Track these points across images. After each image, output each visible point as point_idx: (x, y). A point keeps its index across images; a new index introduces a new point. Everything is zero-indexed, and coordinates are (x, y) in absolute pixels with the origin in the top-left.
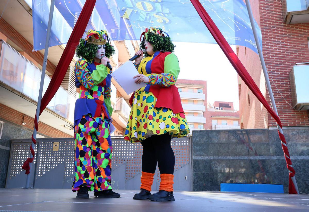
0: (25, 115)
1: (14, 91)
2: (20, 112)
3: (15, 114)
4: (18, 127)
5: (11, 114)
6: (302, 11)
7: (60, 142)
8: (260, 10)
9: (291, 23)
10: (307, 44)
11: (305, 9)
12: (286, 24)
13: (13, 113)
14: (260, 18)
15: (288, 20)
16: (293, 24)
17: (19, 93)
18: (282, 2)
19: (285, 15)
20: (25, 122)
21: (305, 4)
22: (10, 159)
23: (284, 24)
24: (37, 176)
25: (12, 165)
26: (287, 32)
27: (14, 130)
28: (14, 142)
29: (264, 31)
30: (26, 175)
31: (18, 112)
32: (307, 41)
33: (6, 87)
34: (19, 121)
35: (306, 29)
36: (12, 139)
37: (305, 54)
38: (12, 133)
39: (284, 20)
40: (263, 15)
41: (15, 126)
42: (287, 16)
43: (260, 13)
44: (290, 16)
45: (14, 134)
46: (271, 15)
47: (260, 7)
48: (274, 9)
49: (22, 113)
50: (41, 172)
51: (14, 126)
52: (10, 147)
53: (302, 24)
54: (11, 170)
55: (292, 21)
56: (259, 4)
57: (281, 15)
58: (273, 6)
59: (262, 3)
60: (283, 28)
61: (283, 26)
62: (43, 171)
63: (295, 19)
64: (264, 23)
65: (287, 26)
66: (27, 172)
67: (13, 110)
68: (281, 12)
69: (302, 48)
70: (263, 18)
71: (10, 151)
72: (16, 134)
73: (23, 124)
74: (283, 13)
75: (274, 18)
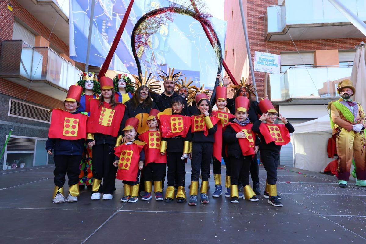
1: (60, 88)
6: (278, 32)
9: (270, 40)
11: (280, 31)
12: (266, 41)
15: (268, 38)
16: (271, 41)
18: (264, 23)
21: (281, 27)
23: (265, 40)
29: (251, 45)
33: (54, 86)
35: (280, 45)
39: (265, 38)
40: (250, 33)
42: (267, 35)
44: (269, 36)
46: (256, 33)
47: (248, 26)
48: (258, 29)
53: (277, 42)
56: (248, 24)
57: (263, 34)
58: (258, 26)
60: (264, 43)
63: (273, 38)
64: (250, 39)
65: (266, 42)
68: (263, 31)
74: (265, 32)
75: (258, 36)
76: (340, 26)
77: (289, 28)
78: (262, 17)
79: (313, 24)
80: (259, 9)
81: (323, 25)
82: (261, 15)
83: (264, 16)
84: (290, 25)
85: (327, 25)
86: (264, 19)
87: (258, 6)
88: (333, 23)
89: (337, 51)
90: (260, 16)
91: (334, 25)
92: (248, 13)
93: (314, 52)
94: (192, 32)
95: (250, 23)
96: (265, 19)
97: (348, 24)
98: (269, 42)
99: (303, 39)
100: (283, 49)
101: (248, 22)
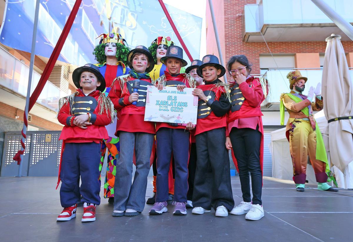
0: (18, 109)
1: (4, 88)
2: (13, 107)
3: (7, 108)
4: (11, 120)
5: (4, 108)
6: (257, 33)
7: (52, 135)
8: (225, 28)
9: (248, 42)
10: (259, 60)
11: (259, 31)
12: (245, 42)
13: (5, 107)
14: (225, 35)
15: (246, 39)
16: (250, 43)
17: (10, 90)
18: (242, 23)
19: (243, 35)
20: (18, 115)
21: (259, 27)
22: (4, 149)
23: (243, 41)
24: (31, 163)
25: (7, 155)
26: (245, 48)
27: (7, 123)
28: (8, 134)
29: (228, 46)
30: (18, 165)
31: (11, 106)
32: (259, 57)
34: (12, 115)
35: (259, 47)
36: (5, 131)
37: (257, 67)
38: (6, 126)
39: (243, 38)
40: (227, 33)
41: (9, 120)
42: (245, 35)
43: (225, 31)
44: (247, 36)
45: (7, 127)
46: (233, 34)
47: (225, 26)
48: (235, 29)
49: (14, 108)
50: (35, 160)
51: (7, 119)
52: (4, 138)
53: (256, 43)
54: (6, 159)
55: (248, 40)
56: (225, 23)
57: (241, 34)
58: (235, 26)
59: (227, 23)
60: (242, 45)
61: (242, 44)
62: (37, 160)
63: (251, 38)
64: (227, 40)
65: (245, 43)
66: (19, 164)
67: (5, 104)
68: (241, 31)
69: (255, 62)
70: (227, 35)
71: (4, 142)
72: (10, 126)
73: (16, 117)
74: (243, 33)
75: (236, 37)
76: (319, 28)
77: (267, 28)
78: (239, 17)
79: (292, 24)
80: (237, 8)
81: (302, 26)
82: (239, 14)
83: (241, 15)
84: (268, 25)
85: (306, 26)
86: (241, 18)
87: (236, 4)
88: (312, 24)
89: (318, 54)
90: (237, 15)
91: (313, 26)
92: (225, 12)
93: (295, 55)
94: (163, 27)
95: (227, 22)
96: (243, 19)
97: (327, 25)
98: (247, 43)
99: (282, 41)
100: (262, 51)
101: (225, 21)
